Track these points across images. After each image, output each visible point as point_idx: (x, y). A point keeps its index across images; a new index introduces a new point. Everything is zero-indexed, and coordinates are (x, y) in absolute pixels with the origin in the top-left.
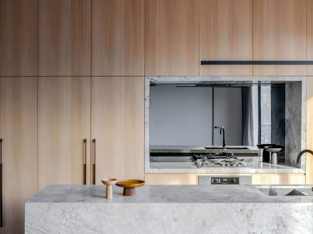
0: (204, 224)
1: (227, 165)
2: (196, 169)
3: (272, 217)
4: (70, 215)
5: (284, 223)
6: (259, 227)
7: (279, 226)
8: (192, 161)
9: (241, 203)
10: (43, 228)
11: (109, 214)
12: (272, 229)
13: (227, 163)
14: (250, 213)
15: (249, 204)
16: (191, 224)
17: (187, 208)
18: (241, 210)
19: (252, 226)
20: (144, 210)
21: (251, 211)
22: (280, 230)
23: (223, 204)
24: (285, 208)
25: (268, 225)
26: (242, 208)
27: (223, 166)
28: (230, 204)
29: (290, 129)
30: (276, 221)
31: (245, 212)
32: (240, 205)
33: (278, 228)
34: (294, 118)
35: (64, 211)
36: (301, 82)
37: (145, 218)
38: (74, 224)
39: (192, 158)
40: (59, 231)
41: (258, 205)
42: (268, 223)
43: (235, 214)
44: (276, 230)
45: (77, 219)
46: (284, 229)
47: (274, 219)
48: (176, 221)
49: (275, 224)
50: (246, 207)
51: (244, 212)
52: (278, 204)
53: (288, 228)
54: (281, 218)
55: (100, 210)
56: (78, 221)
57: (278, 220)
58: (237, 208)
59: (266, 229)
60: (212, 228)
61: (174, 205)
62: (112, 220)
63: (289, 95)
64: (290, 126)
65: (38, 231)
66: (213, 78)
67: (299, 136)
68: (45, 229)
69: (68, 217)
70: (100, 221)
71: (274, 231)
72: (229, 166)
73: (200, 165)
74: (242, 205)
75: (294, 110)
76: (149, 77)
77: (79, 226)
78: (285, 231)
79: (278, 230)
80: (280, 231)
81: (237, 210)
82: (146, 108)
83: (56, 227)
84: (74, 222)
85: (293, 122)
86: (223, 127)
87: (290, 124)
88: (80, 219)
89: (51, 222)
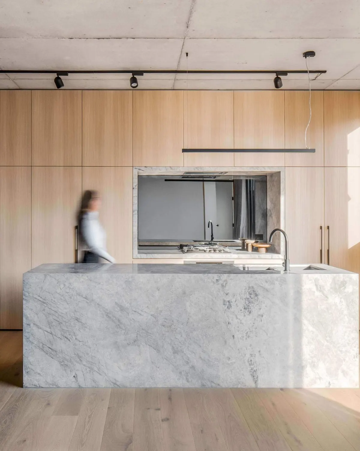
0: (184, 293)
1: (211, 250)
2: (181, 254)
3: (245, 287)
4: (64, 285)
5: (255, 292)
6: (233, 296)
7: (251, 295)
8: (179, 249)
9: (217, 274)
10: (39, 296)
11: (99, 284)
12: (245, 297)
13: (210, 249)
14: (225, 284)
15: (224, 274)
16: (172, 292)
17: (168, 278)
18: (217, 280)
19: (227, 294)
20: (130, 280)
21: (226, 281)
22: (252, 298)
23: (201, 275)
24: (256, 278)
25: (241, 294)
26: (218, 278)
27: (207, 252)
28: (207, 274)
29: (271, 218)
30: (248, 290)
31: (221, 282)
32: (216, 276)
33: (250, 297)
34: (274, 208)
35: (59, 281)
36: (280, 172)
37: (131, 287)
38: (68, 293)
39: (179, 248)
40: (54, 299)
41: (232, 276)
42: (242, 292)
43: (212, 284)
44: (248, 299)
45: (70, 288)
46: (256, 298)
47: (246, 288)
48: (159, 290)
49: (248, 293)
50: (221, 278)
51: (219, 282)
52: (250, 275)
53: (259, 297)
54: (253, 287)
55: (91, 281)
56: (71, 290)
57: (250, 290)
58: (213, 279)
59: (239, 298)
60: (191, 297)
61: (156, 275)
62: (101, 289)
63: (270, 186)
64: (271, 215)
65: (35, 300)
66: (197, 168)
67: (279, 223)
68: (41, 298)
69: (62, 286)
70: (91, 290)
71: (246, 300)
72: (212, 251)
73: (186, 251)
74: (218, 275)
75: (274, 200)
76: (136, 167)
77: (72, 294)
78: (256, 300)
79: (250, 298)
80: (252, 300)
81: (213, 280)
82: (135, 197)
83: (51, 295)
84: (68, 291)
85: (274, 211)
86: (211, 221)
87: (271, 214)
88: (73, 288)
89: (47, 291)
